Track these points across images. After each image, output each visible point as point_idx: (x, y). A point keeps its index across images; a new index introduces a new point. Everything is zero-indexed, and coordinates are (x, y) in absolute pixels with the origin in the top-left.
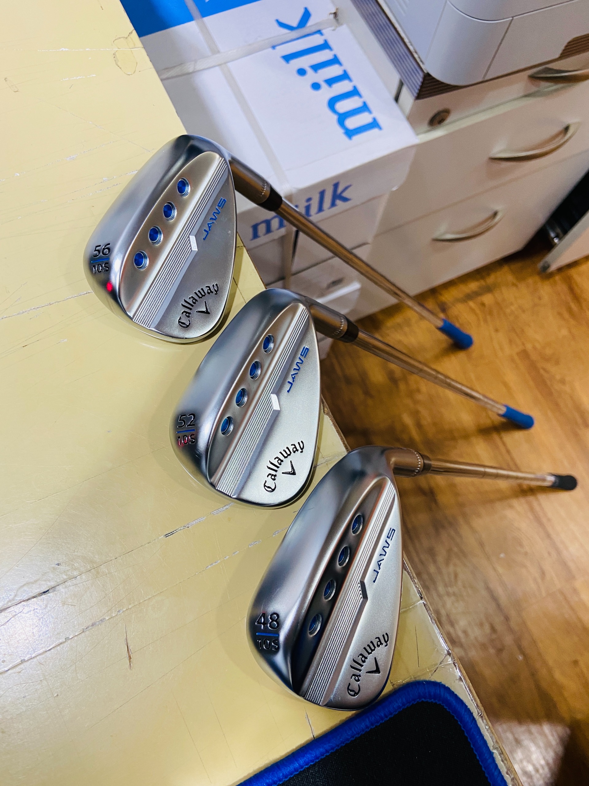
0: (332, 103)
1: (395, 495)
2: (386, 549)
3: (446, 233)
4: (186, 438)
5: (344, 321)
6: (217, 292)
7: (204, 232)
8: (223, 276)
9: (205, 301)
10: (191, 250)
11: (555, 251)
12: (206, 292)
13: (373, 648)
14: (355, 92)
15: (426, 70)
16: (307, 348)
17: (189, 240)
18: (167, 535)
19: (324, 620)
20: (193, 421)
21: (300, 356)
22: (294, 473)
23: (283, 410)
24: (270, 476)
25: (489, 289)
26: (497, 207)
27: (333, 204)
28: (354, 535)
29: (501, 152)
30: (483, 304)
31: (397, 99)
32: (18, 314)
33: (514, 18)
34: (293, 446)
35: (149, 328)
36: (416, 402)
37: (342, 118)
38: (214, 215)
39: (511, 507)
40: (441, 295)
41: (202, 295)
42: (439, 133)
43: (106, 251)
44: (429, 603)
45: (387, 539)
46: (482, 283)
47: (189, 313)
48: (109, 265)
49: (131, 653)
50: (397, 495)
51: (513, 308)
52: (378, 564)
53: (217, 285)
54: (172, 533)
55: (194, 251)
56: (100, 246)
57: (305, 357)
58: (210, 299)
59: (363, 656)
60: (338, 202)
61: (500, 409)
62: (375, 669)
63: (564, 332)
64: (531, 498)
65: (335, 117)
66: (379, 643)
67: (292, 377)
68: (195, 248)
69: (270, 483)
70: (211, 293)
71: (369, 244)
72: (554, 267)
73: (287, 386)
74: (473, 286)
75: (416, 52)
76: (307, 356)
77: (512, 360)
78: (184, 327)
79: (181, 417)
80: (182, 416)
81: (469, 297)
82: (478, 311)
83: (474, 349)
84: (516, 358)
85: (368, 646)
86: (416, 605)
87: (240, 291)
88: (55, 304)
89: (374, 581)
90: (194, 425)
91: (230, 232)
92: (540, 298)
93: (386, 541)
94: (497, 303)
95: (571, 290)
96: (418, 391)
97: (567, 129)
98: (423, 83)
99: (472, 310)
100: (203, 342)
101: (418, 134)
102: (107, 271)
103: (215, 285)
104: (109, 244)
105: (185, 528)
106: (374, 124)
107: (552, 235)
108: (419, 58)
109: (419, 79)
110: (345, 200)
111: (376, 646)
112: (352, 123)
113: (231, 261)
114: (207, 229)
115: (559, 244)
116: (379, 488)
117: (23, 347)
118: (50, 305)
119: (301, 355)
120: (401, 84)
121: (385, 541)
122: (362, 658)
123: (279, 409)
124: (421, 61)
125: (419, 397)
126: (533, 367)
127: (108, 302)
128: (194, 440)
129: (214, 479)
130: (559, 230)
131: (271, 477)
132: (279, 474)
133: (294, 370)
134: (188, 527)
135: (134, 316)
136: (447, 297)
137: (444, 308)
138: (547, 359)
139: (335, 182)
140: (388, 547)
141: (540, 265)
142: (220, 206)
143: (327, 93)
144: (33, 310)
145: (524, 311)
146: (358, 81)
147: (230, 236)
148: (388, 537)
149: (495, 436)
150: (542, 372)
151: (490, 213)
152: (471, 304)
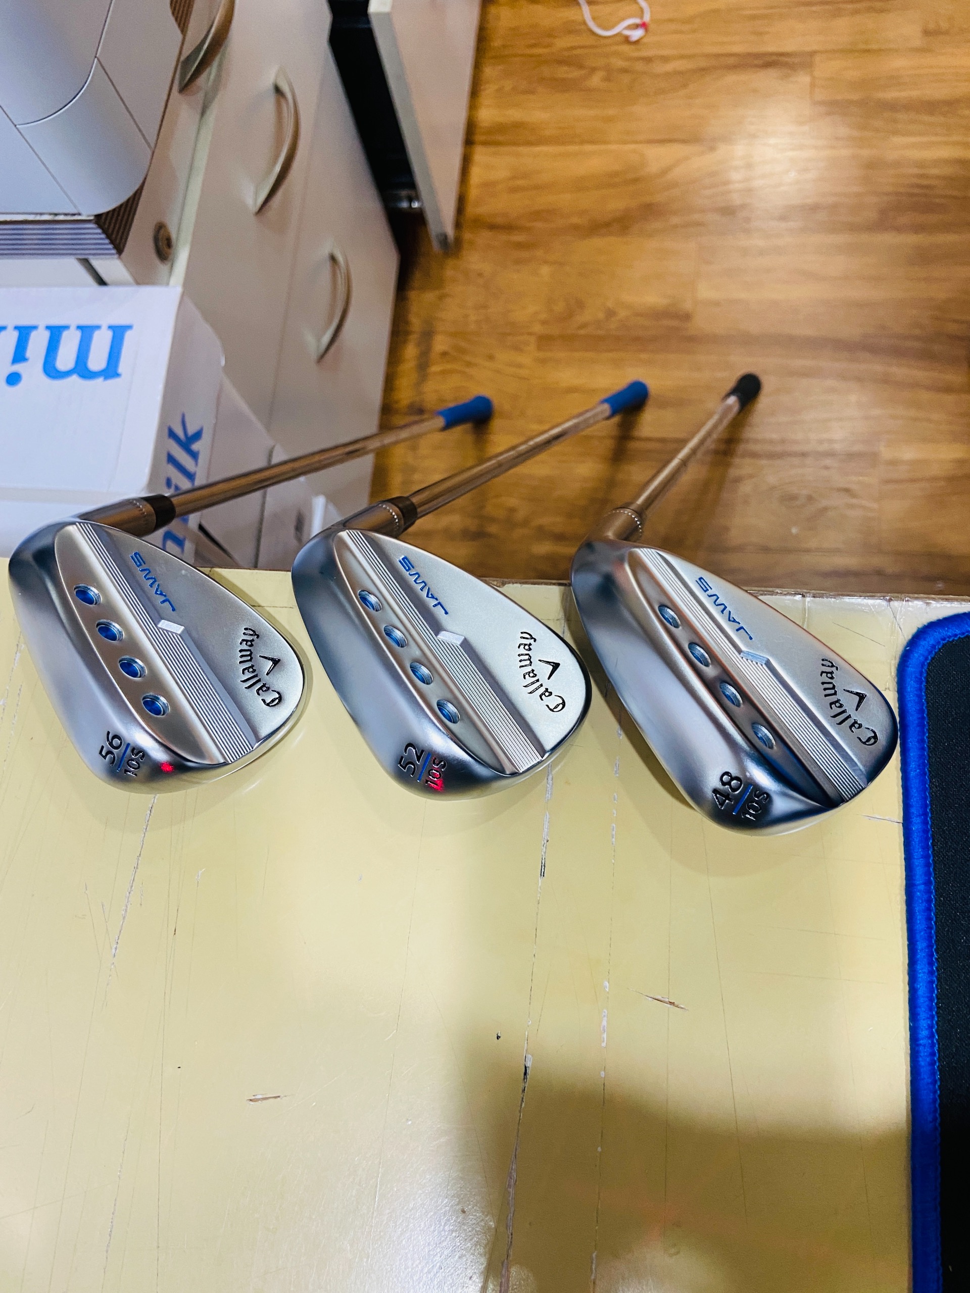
0: (51, 370)
1: (658, 554)
2: (718, 602)
3: (319, 340)
4: (434, 771)
5: (386, 504)
6: (256, 634)
7: (163, 605)
8: (238, 614)
9: (260, 656)
10: (178, 636)
11: (430, 216)
12: (247, 648)
13: (831, 686)
14: (56, 333)
15: (89, 216)
16: (403, 559)
17: (163, 630)
18: (542, 874)
19: (765, 723)
20: (416, 751)
21: (408, 573)
22: (556, 666)
23: (464, 634)
24: (543, 697)
25: (428, 335)
26: (325, 251)
27: (194, 455)
28: (680, 628)
29: (256, 194)
30: (444, 354)
31: (101, 282)
32: (124, 918)
33: (97, 56)
34: (522, 647)
35: (253, 748)
36: (526, 523)
37: (82, 369)
38: (148, 579)
39: (738, 480)
40: (397, 402)
41: (249, 656)
42: (182, 256)
43: (116, 742)
44: (813, 591)
45: (707, 592)
46: (413, 338)
47: (264, 685)
48: (138, 749)
49: (667, 1000)
50: (657, 550)
51: (473, 318)
52: (733, 621)
53: (246, 629)
54: (543, 866)
55: (183, 632)
56: (103, 747)
57: (413, 567)
58: (261, 650)
59: (834, 703)
60: (195, 447)
61: (602, 412)
62: (857, 698)
63: (545, 270)
64: (741, 448)
65: (74, 378)
66: (829, 675)
67: (430, 597)
68: (180, 628)
69: (553, 701)
70: (253, 643)
71: (274, 446)
72: (450, 231)
73: (439, 611)
74: (411, 351)
75: (56, 215)
76: (414, 564)
77: (543, 361)
78: (277, 704)
79: (401, 765)
80: (400, 763)
81: (423, 366)
82: (449, 366)
83: (496, 401)
84: (541, 355)
85: (825, 689)
86: (809, 608)
87: (270, 607)
88: (139, 861)
89: (751, 638)
90: (422, 751)
91: (183, 572)
92: (480, 275)
93: (710, 596)
94: (454, 335)
95: (492, 227)
96: (512, 510)
97: (278, 90)
98: (105, 231)
99: (443, 372)
100: (311, 692)
101: (168, 284)
102: (143, 756)
103: (245, 631)
104: (108, 733)
105: (546, 845)
106: (119, 332)
107: (405, 205)
108: (66, 214)
109: (95, 233)
110: (198, 436)
111: (830, 680)
112: (97, 360)
113: (224, 593)
114: (163, 598)
115: (422, 205)
116: (637, 566)
117: (175, 934)
118: (137, 868)
119: (407, 570)
120: (86, 263)
121: (708, 596)
122: (836, 706)
123: (463, 637)
124: (74, 215)
125: (520, 515)
126: (569, 340)
127: (185, 780)
128: (442, 763)
129: (509, 769)
130: (404, 193)
131: (545, 695)
132: (547, 684)
133: (422, 590)
134: (547, 841)
135: (225, 758)
136: (405, 395)
137: (418, 411)
138: (569, 315)
139: (166, 432)
140: (718, 598)
141: (436, 246)
142: (141, 565)
143: (32, 369)
144: (131, 894)
145: (485, 307)
146: (43, 319)
147: (189, 575)
148: (705, 591)
149: (633, 445)
150: (582, 332)
151: (328, 265)
152: (434, 369)
